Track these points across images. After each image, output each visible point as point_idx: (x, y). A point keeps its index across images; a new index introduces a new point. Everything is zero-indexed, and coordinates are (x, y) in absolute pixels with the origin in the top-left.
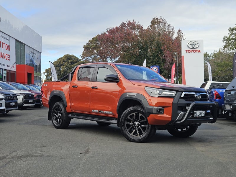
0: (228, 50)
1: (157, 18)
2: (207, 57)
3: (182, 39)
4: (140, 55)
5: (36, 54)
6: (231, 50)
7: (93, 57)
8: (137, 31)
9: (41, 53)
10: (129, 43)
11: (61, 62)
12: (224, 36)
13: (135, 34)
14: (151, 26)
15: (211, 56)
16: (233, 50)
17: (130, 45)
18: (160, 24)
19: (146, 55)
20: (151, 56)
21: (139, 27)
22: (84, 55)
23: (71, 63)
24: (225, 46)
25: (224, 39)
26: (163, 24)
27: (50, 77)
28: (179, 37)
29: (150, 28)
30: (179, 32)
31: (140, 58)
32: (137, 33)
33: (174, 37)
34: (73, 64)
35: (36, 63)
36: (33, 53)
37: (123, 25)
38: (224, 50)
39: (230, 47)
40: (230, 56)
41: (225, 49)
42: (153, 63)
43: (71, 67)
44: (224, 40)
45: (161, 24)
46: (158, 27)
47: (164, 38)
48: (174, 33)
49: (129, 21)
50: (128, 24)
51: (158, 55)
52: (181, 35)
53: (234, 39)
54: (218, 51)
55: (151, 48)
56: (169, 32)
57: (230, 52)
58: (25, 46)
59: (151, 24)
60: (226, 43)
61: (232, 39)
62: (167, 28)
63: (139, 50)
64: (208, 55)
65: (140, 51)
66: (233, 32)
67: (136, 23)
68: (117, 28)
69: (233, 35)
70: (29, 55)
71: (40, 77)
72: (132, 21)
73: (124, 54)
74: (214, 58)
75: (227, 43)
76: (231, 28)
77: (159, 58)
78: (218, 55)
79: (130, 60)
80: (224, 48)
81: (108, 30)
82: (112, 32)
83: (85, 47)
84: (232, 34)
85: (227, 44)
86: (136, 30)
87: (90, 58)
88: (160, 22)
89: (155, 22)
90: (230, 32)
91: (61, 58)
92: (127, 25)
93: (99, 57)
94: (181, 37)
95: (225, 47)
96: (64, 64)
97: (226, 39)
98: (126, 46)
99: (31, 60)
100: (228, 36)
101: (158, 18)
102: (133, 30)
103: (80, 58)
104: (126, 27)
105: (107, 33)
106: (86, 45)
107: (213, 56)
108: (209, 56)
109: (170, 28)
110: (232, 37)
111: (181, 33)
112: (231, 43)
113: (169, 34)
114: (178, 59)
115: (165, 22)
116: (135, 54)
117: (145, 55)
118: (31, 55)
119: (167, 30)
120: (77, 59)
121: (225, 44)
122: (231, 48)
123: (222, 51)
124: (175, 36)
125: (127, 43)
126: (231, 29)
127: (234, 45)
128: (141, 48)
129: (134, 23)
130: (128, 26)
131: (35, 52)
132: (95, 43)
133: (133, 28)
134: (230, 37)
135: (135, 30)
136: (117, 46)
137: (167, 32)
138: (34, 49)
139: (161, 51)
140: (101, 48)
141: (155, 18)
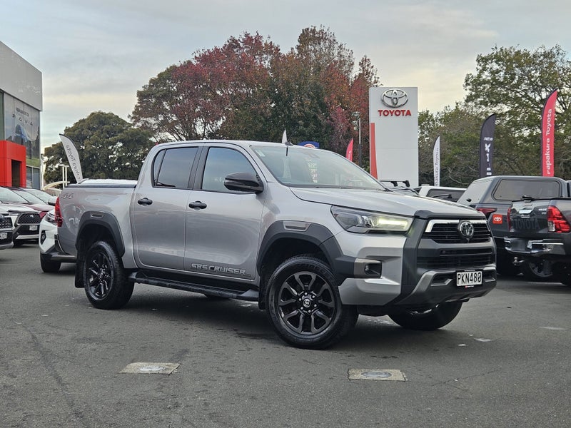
0: (475, 106)
1: (313, 28)
2: (428, 121)
3: (370, 79)
4: (273, 116)
5: (28, 115)
6: (483, 106)
7: (161, 118)
8: (266, 59)
9: (39, 111)
10: (248, 86)
11: (83, 130)
12: (468, 75)
13: (262, 65)
14: (298, 48)
15: (437, 119)
16: (486, 105)
17: (251, 92)
18: (319, 44)
19: (289, 117)
20: (299, 118)
21: (272, 49)
22: (138, 114)
23: (108, 133)
24: (468, 97)
25: (466, 81)
26: (327, 44)
27: (57, 166)
28: (363, 74)
29: (296, 51)
30: (364, 62)
31: (274, 122)
32: (266, 64)
33: (354, 76)
34: (113, 136)
35: (29, 136)
36: (22, 112)
37: (233, 44)
38: (466, 105)
39: (479, 99)
40: (480, 119)
41: (470, 104)
42: (304, 135)
43: (107, 142)
44: (468, 84)
45: (322, 43)
46: (315, 51)
47: (330, 76)
48: (353, 64)
49: (247, 35)
50: (245, 42)
51: (315, 117)
52: (369, 70)
53: (488, 82)
54: (453, 107)
55: (301, 100)
56: (341, 62)
57: (480, 110)
58: (3, 96)
59: (298, 44)
60: (470, 89)
61: (485, 82)
62: (336, 54)
63: (271, 103)
64: (432, 116)
65: (273, 105)
66: (487, 66)
67: (264, 41)
68: (216, 50)
69: (486, 73)
70: (14, 116)
71: (39, 170)
72: (253, 35)
73: (236, 114)
74: (445, 123)
75: (473, 91)
76: (483, 56)
77: (318, 124)
78: (453, 118)
79: (251, 127)
80: (467, 101)
81: (198, 56)
82: (206, 59)
83: (140, 94)
84: (484, 69)
85: (473, 93)
86: (265, 56)
87: (152, 121)
88: (319, 39)
89: (307, 37)
90: (480, 65)
91: (84, 120)
92: (241, 45)
93: (174, 118)
94: (368, 73)
95: (469, 99)
96: (90, 136)
97: (472, 82)
98: (240, 94)
99: (18, 130)
100: (475, 73)
101: (314, 30)
102: (257, 57)
103: (128, 121)
104: (240, 48)
105: (194, 62)
106: (142, 90)
107: (442, 119)
108: (433, 120)
109: (343, 54)
110: (484, 77)
111: (368, 65)
112: (481, 91)
113: (340, 67)
114: (363, 127)
115: (331, 39)
116: (262, 114)
117: (285, 116)
118: (18, 117)
119: (336, 59)
120: (124, 122)
121: (468, 93)
122: (481, 103)
123: (461, 108)
124: (356, 71)
125: (243, 87)
126: (483, 59)
127: (488, 96)
128: (277, 99)
129: (258, 38)
130: (246, 47)
131: (26, 109)
132: (164, 86)
133: (257, 51)
134: (479, 76)
135: (261, 55)
136: (218, 92)
137: (336, 62)
138: (23, 102)
139: (324, 107)
140: (181, 98)
141: (308, 29)
